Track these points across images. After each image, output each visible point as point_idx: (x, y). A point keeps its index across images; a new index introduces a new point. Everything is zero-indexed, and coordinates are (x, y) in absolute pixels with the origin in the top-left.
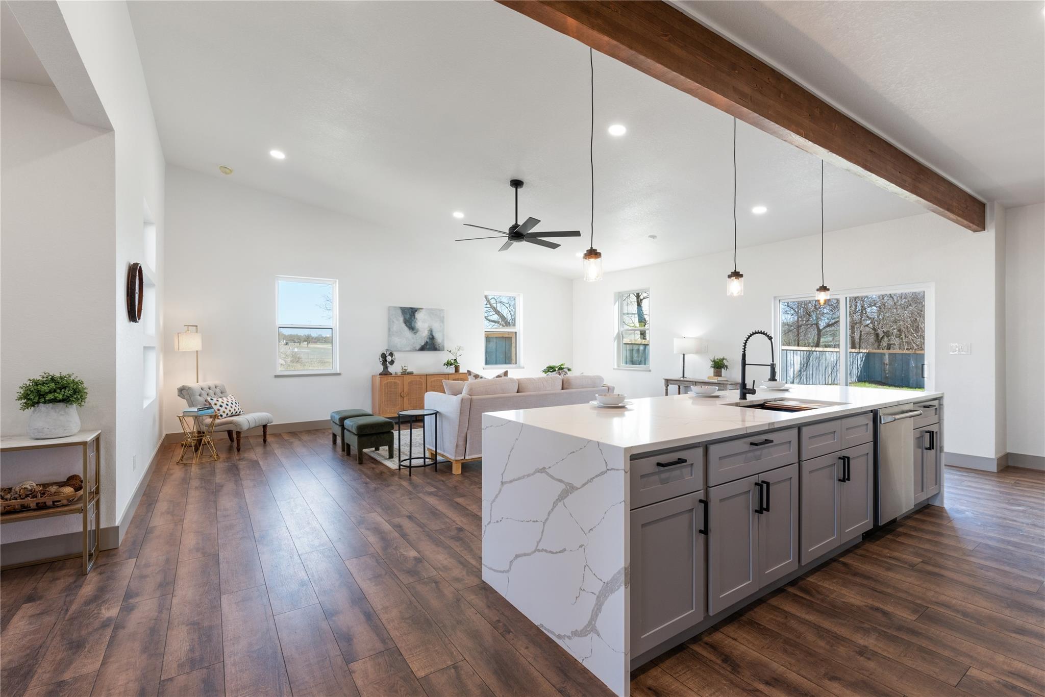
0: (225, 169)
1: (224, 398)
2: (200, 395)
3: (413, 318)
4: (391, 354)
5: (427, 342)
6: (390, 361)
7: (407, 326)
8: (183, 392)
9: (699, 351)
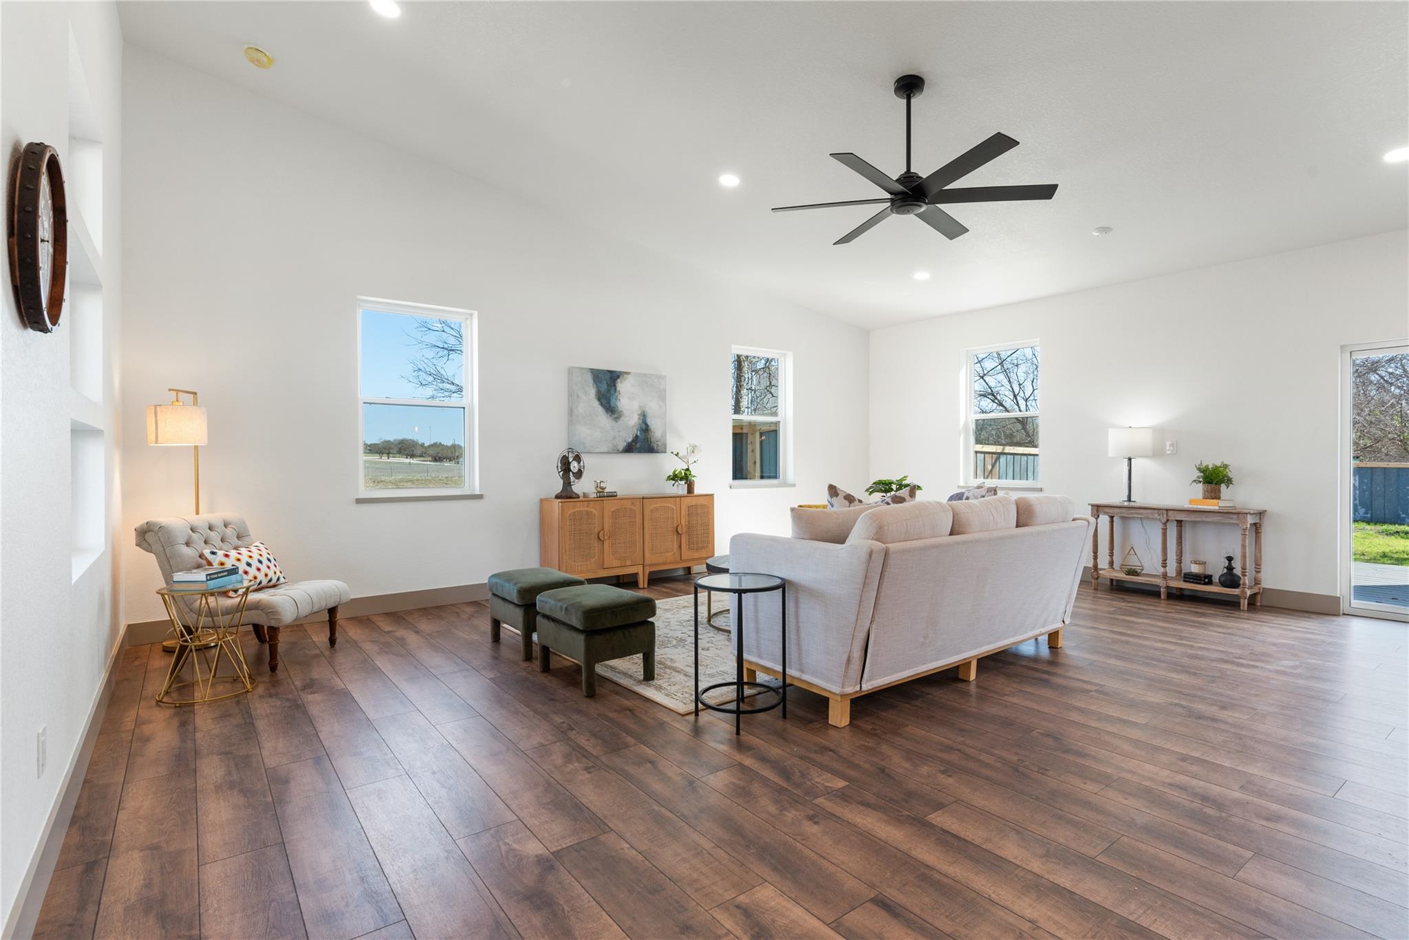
0: (256, 55)
1: (243, 550)
2: (187, 544)
3: (612, 391)
4: (578, 458)
5: (637, 436)
6: (575, 470)
7: (602, 404)
8: (147, 535)
9: (1157, 454)
